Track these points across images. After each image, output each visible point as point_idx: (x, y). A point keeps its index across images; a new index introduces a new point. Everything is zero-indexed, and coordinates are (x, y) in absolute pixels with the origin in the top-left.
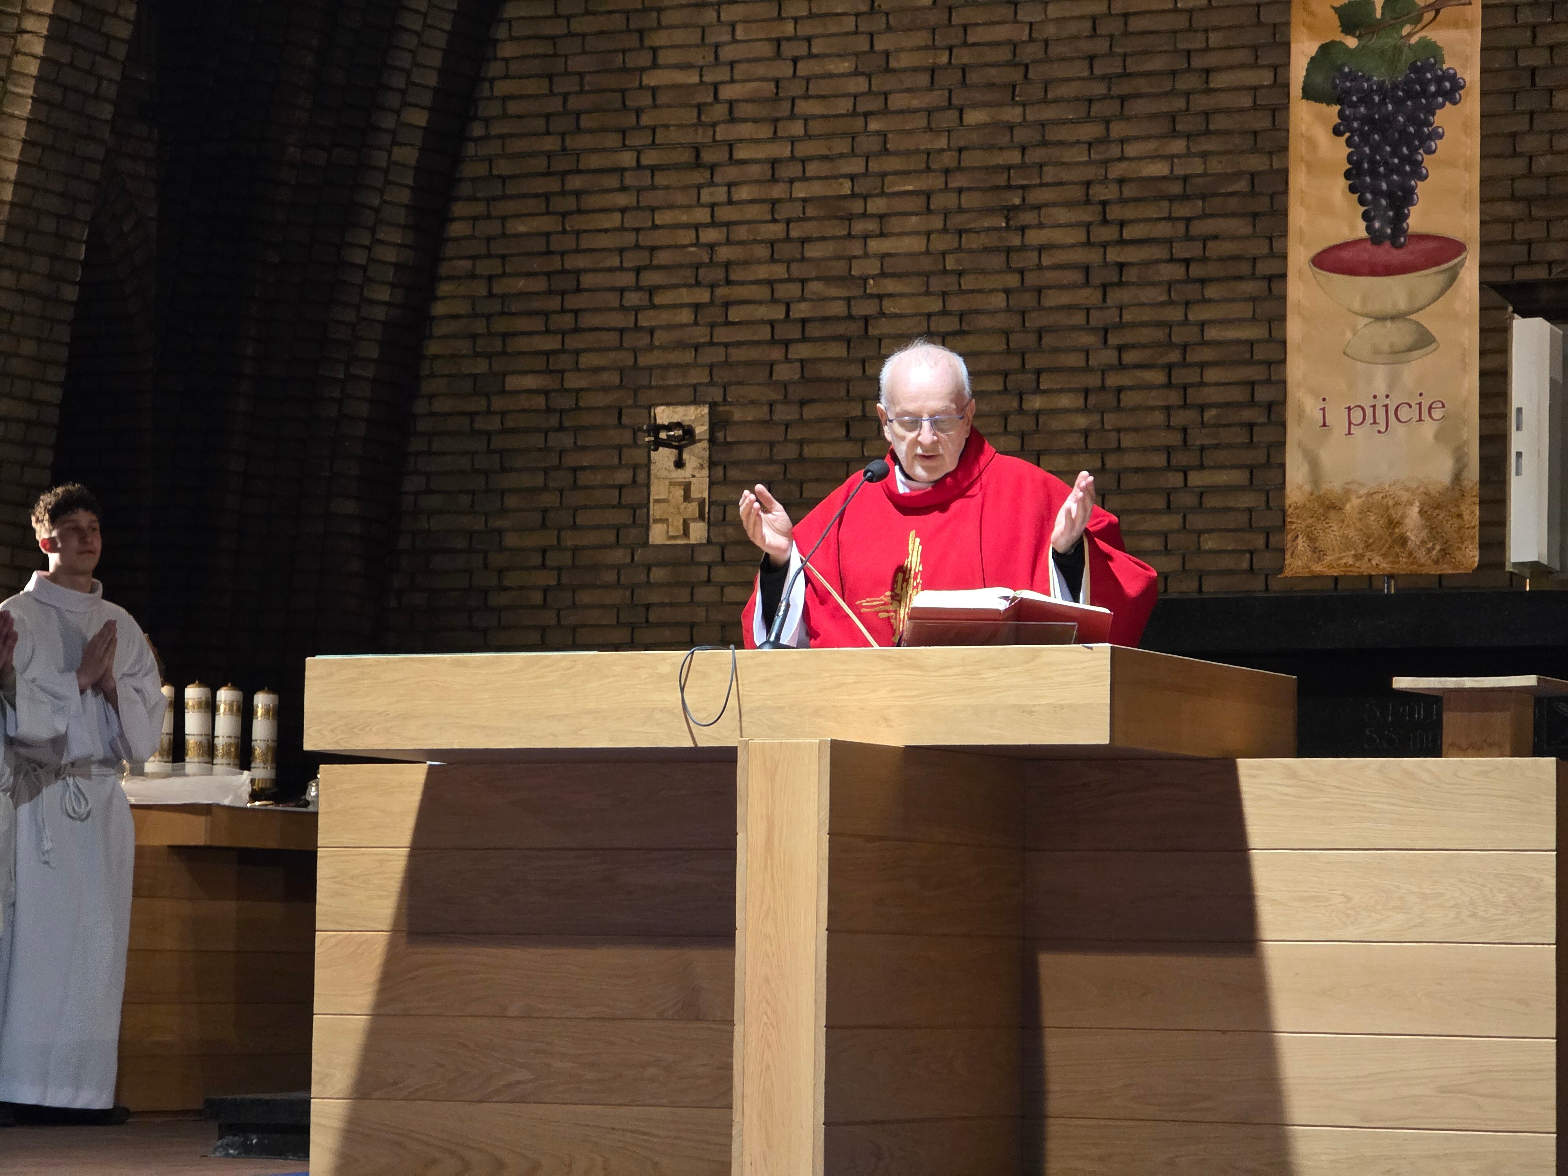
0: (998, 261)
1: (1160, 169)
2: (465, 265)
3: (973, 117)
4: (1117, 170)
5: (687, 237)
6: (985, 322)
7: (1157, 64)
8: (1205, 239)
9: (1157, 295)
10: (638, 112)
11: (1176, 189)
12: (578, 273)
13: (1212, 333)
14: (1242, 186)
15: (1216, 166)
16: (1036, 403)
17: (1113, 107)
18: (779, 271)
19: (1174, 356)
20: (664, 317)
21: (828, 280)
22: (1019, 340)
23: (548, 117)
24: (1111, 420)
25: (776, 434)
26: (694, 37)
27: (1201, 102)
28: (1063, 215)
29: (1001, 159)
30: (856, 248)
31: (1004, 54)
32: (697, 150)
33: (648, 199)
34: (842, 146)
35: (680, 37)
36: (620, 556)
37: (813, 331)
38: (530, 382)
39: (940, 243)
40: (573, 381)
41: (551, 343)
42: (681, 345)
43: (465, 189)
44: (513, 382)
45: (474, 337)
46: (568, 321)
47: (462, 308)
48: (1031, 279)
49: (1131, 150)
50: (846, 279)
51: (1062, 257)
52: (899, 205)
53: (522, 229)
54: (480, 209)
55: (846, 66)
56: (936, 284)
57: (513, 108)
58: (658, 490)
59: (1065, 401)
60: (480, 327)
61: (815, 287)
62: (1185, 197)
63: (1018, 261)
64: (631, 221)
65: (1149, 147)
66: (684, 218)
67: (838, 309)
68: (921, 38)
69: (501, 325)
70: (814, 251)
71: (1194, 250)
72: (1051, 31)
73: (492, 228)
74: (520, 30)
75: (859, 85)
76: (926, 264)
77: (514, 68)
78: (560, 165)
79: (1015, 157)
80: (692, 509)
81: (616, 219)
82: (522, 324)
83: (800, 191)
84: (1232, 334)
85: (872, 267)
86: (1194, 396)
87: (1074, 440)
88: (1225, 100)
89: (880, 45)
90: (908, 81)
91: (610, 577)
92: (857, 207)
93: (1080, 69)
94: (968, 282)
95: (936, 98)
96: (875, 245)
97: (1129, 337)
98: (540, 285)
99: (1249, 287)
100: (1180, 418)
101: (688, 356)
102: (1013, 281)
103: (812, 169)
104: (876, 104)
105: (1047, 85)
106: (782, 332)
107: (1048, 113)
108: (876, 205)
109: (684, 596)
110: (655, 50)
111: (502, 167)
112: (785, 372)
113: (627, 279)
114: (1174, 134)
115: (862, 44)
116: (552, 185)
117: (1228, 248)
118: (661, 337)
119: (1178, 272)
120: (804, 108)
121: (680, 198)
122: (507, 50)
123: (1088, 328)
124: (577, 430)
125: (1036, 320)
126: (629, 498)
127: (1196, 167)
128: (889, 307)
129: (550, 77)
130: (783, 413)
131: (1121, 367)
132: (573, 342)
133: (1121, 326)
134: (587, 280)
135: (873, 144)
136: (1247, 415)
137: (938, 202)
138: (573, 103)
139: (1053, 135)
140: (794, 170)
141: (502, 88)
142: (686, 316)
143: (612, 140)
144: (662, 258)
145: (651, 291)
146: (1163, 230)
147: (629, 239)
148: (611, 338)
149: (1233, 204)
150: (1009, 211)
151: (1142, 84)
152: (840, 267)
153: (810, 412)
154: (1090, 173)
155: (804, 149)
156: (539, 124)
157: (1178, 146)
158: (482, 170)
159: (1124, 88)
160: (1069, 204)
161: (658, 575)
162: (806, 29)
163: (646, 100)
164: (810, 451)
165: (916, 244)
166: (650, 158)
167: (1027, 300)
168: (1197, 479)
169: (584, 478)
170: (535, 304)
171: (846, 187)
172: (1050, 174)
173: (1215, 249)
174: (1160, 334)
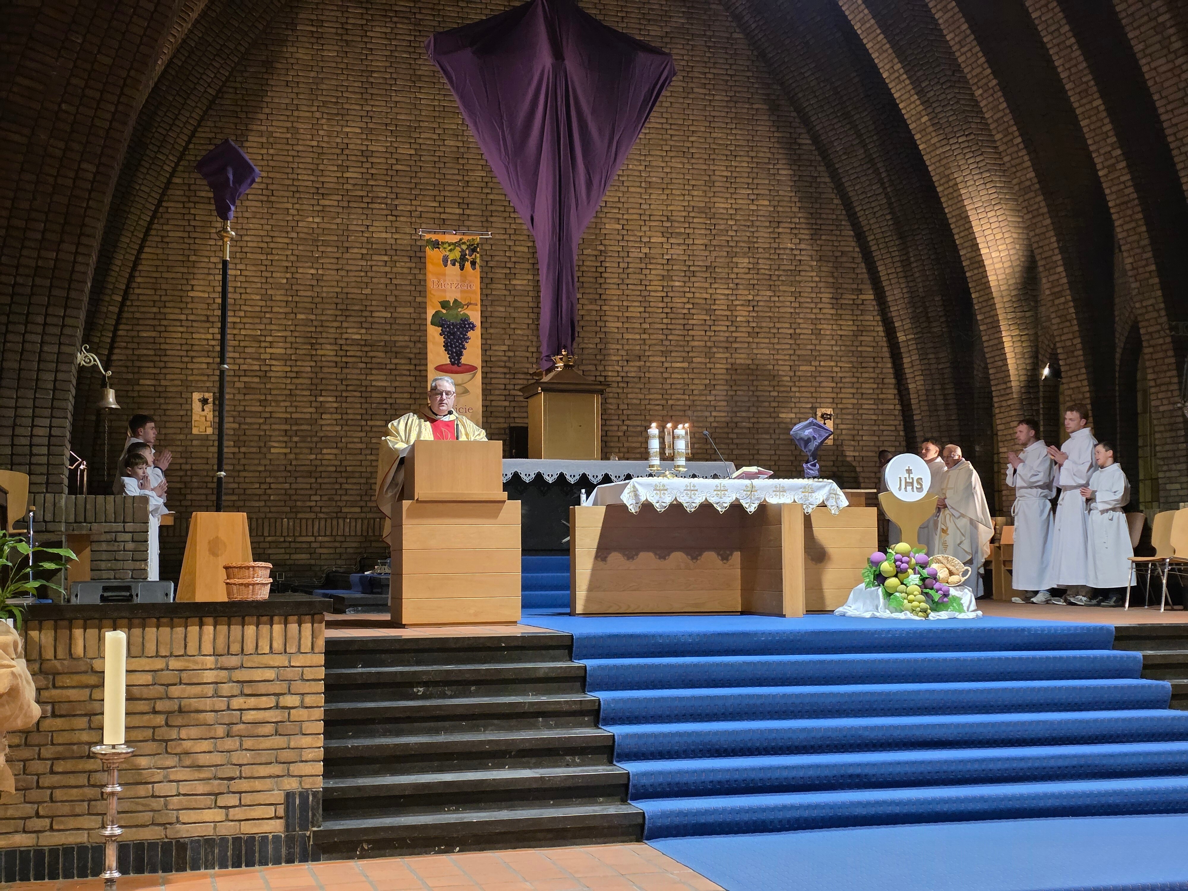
0: (309, 358)
1: (358, 337)
2: (125, 344)
3: (300, 316)
4: (345, 336)
5: (205, 342)
6: (305, 375)
7: (357, 308)
8: (372, 357)
9: (358, 371)
10: (187, 303)
11: (363, 343)
12: (165, 350)
13: (374, 383)
14: (383, 344)
15: (375, 338)
16: (321, 399)
17: (344, 318)
18: (237, 355)
19: (364, 389)
20: (197, 366)
21: (253, 359)
22: (315, 381)
23: (154, 301)
24: (344, 405)
25: (237, 403)
26: (207, 283)
27: (370, 319)
28: (329, 347)
29: (310, 329)
30: (262, 350)
31: (310, 300)
32: (207, 316)
33: (190, 330)
34: (258, 321)
35: (202, 282)
36: (182, 437)
37: (248, 373)
38: (148, 382)
39: (289, 351)
40: (163, 383)
41: (157, 371)
42: (203, 375)
43: (124, 321)
44: (142, 382)
45: (127, 367)
46: (162, 364)
47: (123, 358)
48: (319, 364)
49: (349, 331)
50: (259, 359)
51: (329, 359)
52: (277, 339)
53: (145, 334)
54: (129, 327)
55: (258, 297)
56: (288, 363)
57: (141, 297)
58: (195, 417)
59: (330, 399)
60: (129, 364)
61: (249, 361)
62: (365, 345)
63: (314, 358)
64: (185, 336)
65: (355, 330)
66: (203, 336)
67: (257, 368)
68: (282, 292)
69: (138, 364)
70: (248, 350)
71: (368, 360)
72: (324, 295)
73: (134, 334)
74: (143, 274)
75: (263, 303)
76: (286, 357)
77: (142, 286)
78: (159, 317)
79: (313, 329)
80: (209, 424)
81: (179, 335)
82: (145, 364)
83: (243, 332)
84: (380, 384)
85: (268, 356)
86: (369, 400)
87: (334, 410)
88: (377, 320)
89: (269, 292)
90: (279, 304)
91: (179, 443)
92: (263, 339)
93: (334, 306)
94: (299, 363)
95: (288, 310)
96: (268, 350)
97: (349, 382)
98: (151, 352)
99: (385, 372)
100: (365, 406)
101: (205, 378)
102: (313, 364)
103: (247, 326)
104: (269, 310)
105: (323, 310)
106: (237, 373)
107: (324, 318)
108: (269, 339)
109: (205, 449)
110: (193, 286)
111: (138, 315)
112: (237, 385)
113: (184, 353)
114: (362, 328)
115: (264, 291)
116: (156, 322)
117: (379, 360)
118: (195, 372)
119: (364, 365)
120: (243, 308)
121: (202, 330)
122: (139, 280)
123: (336, 379)
124: (165, 398)
125: (320, 375)
126: (184, 419)
127: (368, 337)
128: (273, 368)
129: (155, 290)
130: (238, 397)
131: (347, 391)
132: (164, 371)
133: (346, 379)
134: (168, 353)
135: (268, 321)
136: (385, 406)
137: (289, 339)
138: (163, 298)
139: (325, 324)
140: (242, 326)
141: (137, 291)
142: (204, 366)
143: (178, 311)
144: (195, 348)
145: (192, 357)
146: (359, 354)
147: (184, 341)
148: (178, 371)
149: (380, 348)
150: (312, 344)
151: (353, 313)
152: (256, 356)
153: (247, 397)
154: (337, 336)
155: (244, 320)
156: (152, 304)
157: (363, 331)
158: (130, 315)
159: (347, 313)
160: (330, 344)
161: (195, 443)
162: (244, 285)
163: (189, 300)
164: (247, 409)
165: (283, 351)
166: (191, 317)
167: (318, 370)
168: (369, 423)
169: (168, 413)
170: (151, 358)
171: (259, 333)
172: (324, 335)
173: (374, 360)
174: (358, 383)
